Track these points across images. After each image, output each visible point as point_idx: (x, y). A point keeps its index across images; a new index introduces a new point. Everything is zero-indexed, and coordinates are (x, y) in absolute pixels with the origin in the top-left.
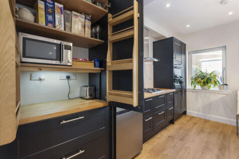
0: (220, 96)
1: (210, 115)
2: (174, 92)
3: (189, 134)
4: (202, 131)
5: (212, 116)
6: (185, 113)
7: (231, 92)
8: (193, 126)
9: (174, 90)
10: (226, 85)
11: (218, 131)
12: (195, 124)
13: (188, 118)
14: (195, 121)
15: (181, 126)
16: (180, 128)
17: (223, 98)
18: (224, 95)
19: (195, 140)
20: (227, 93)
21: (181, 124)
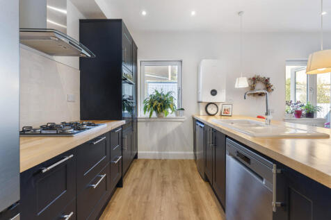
0: (176, 124)
1: (166, 152)
2: (122, 126)
3: (150, 199)
5: (170, 152)
6: (136, 157)
7: (186, 118)
8: (152, 179)
9: (123, 122)
10: (182, 109)
12: (153, 171)
13: (141, 165)
14: (151, 168)
15: (134, 186)
16: (134, 193)
18: (180, 123)
19: (162, 209)
20: (183, 120)
21: (134, 180)
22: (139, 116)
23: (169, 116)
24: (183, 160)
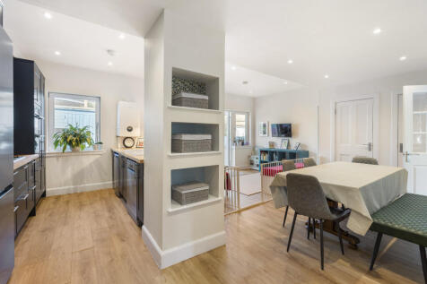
0: (94, 158)
1: (82, 185)
4: (81, 206)
6: (44, 195)
7: (105, 151)
8: (68, 206)
10: (101, 143)
11: (98, 198)
12: (68, 202)
13: (52, 200)
14: (66, 200)
15: (49, 213)
17: (97, 160)
18: (98, 156)
20: (101, 153)
21: (47, 210)
22: (47, 152)
23: (85, 150)
24: (101, 190)
